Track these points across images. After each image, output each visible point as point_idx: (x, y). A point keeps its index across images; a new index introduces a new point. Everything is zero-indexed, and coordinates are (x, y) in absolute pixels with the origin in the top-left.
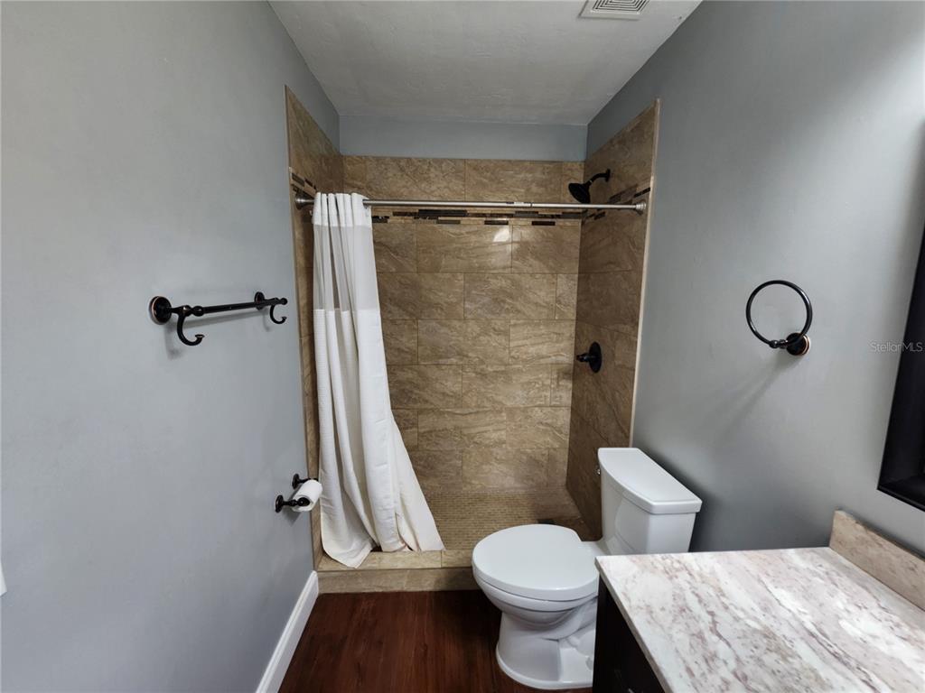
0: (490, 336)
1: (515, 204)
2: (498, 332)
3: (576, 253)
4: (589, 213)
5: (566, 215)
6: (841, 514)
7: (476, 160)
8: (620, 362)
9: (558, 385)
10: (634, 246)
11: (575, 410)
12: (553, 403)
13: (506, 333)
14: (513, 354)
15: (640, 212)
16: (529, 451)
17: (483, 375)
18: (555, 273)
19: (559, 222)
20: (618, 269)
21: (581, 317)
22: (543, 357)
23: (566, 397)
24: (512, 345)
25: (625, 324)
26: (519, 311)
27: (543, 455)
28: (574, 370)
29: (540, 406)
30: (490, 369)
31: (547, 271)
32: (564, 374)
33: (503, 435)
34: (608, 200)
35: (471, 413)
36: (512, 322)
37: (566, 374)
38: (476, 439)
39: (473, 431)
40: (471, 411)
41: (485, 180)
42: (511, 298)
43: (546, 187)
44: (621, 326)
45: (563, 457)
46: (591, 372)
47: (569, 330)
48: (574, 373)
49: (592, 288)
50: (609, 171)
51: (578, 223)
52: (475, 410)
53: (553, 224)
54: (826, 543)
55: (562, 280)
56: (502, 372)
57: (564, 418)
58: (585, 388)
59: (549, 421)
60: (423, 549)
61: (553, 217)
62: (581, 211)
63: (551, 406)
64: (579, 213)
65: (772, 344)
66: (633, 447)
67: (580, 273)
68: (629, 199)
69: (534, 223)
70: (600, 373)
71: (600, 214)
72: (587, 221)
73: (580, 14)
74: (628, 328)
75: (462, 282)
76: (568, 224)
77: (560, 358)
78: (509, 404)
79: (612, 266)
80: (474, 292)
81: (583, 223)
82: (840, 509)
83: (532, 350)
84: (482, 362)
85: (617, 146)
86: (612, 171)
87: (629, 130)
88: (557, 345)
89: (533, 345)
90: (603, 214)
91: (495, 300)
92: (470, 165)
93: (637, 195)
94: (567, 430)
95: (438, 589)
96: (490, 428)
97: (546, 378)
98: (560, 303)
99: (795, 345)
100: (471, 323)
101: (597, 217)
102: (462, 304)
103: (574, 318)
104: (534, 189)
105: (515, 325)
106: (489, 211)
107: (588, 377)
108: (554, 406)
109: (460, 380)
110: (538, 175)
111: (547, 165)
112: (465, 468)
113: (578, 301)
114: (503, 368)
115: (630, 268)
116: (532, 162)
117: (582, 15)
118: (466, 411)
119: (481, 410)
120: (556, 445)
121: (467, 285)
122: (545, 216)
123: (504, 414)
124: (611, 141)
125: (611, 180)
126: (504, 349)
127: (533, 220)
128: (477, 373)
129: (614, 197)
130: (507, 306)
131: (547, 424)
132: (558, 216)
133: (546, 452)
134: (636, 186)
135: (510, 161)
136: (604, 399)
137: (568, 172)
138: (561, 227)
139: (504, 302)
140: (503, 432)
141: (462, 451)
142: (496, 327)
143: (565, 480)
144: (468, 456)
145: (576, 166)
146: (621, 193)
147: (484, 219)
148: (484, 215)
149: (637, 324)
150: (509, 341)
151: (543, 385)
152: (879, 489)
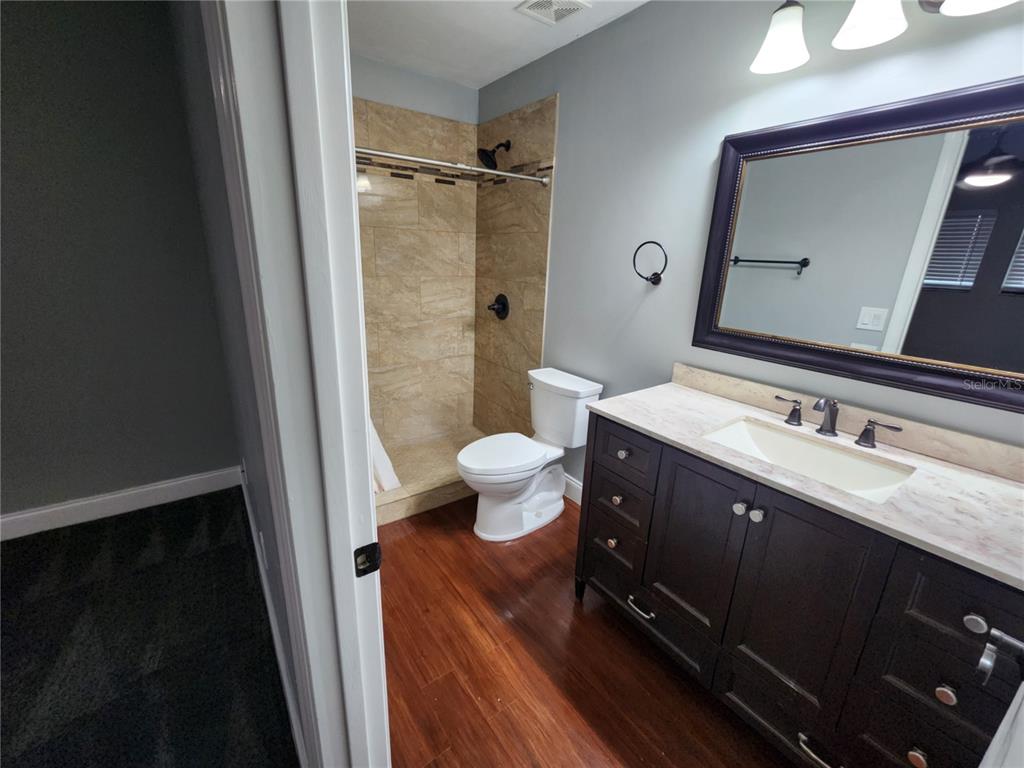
0: (402, 293)
1: (459, 166)
2: (411, 289)
3: (473, 213)
4: (486, 177)
5: (464, 176)
6: (677, 364)
7: (377, 104)
8: (529, 307)
9: (464, 337)
10: (539, 211)
11: (479, 358)
12: (461, 353)
13: (416, 290)
14: (424, 310)
15: (544, 185)
16: (442, 399)
17: (398, 332)
18: (458, 232)
19: (458, 182)
20: (523, 231)
21: (481, 273)
22: (450, 312)
23: (470, 347)
24: (423, 301)
25: (533, 276)
26: (427, 268)
27: (454, 400)
28: (476, 321)
29: (449, 357)
30: (405, 326)
31: (450, 230)
32: (467, 326)
33: (419, 388)
34: (509, 169)
35: (388, 371)
36: (422, 279)
37: (469, 326)
38: (395, 396)
39: (391, 388)
40: (388, 368)
41: (388, 128)
42: (421, 255)
43: (445, 145)
44: (528, 279)
45: (469, 400)
46: (498, 320)
47: (470, 285)
48: (476, 326)
49: (494, 247)
50: (509, 142)
51: (473, 185)
52: (393, 367)
53: (453, 183)
54: (670, 381)
55: (463, 238)
56: (415, 328)
57: (469, 365)
58: (491, 335)
59: (457, 370)
60: (386, 489)
61: (453, 176)
62: (475, 173)
63: (459, 356)
64: (474, 175)
65: (647, 279)
66: (545, 367)
67: (477, 233)
68: (532, 172)
69: (437, 181)
70: (507, 319)
71: (502, 181)
72: (484, 185)
73: (516, 8)
74: (536, 279)
75: (372, 237)
76: (466, 185)
77: (464, 312)
78: (423, 358)
79: (517, 228)
80: (384, 248)
81: (479, 186)
82: (676, 361)
83: (441, 305)
84: (397, 319)
85: (517, 122)
86: (512, 143)
87: (530, 111)
88: (461, 300)
89: (441, 300)
90: (504, 181)
91: (406, 256)
92: (372, 108)
93: (540, 170)
94: (471, 376)
95: (408, 515)
96: (407, 383)
97: (454, 331)
98: (462, 261)
99: (656, 279)
100: (383, 280)
101: (496, 183)
102: (373, 260)
103: (474, 274)
104: (436, 145)
105: (425, 282)
106: (394, 163)
107: (494, 325)
108: (463, 355)
109: (376, 339)
110: (439, 132)
111: (446, 123)
112: (386, 424)
113: (477, 260)
114: (416, 325)
115: (536, 230)
116: (433, 117)
117: (519, 9)
118: (384, 369)
119: (397, 366)
120: (464, 391)
121: (377, 240)
122: (446, 175)
123: (419, 368)
124: (510, 114)
125: (512, 151)
126: (416, 306)
127: (438, 177)
128: (392, 331)
129: (515, 167)
130: (416, 263)
131: (456, 373)
132: (457, 176)
133: (456, 398)
134: (539, 162)
135: (412, 112)
136: (513, 340)
137: (464, 134)
138: (461, 187)
139: (414, 258)
140: (419, 386)
141: (383, 409)
142: (408, 284)
143: (471, 419)
144: (388, 413)
145: (471, 128)
146: (523, 165)
147: (390, 170)
148: (389, 166)
149: (545, 275)
150: (421, 297)
151: (451, 337)
152: (693, 345)
